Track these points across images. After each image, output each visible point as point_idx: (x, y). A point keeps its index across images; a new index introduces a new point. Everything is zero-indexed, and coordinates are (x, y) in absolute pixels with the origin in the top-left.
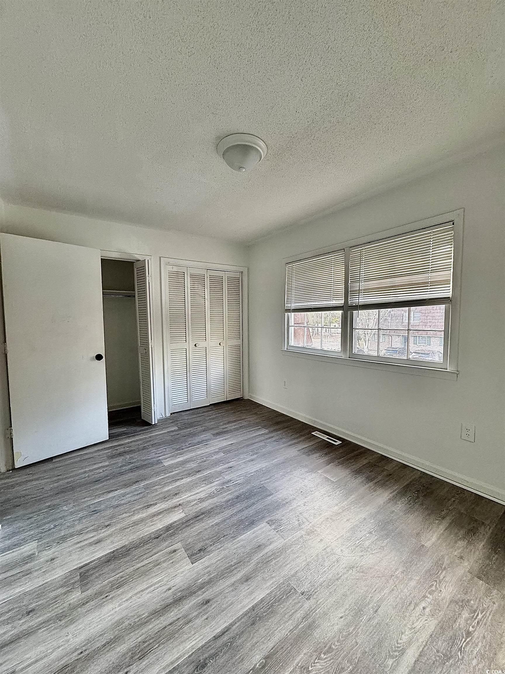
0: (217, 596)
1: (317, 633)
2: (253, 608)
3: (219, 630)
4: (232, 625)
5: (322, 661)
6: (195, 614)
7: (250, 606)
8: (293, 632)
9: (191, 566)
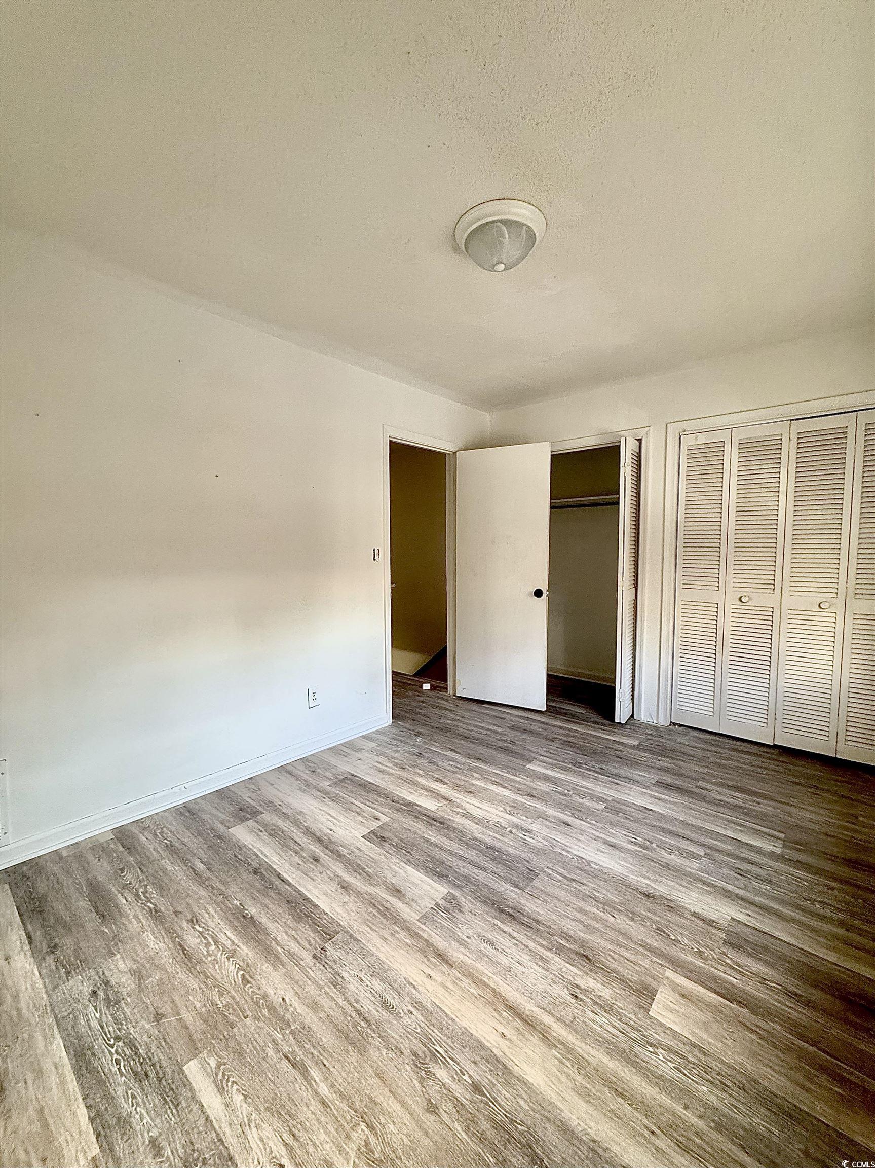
0: (323, 866)
1: (266, 967)
2: (307, 899)
3: (285, 876)
4: (289, 884)
5: (235, 972)
6: (305, 855)
7: (309, 895)
8: (274, 941)
9: (360, 837)
